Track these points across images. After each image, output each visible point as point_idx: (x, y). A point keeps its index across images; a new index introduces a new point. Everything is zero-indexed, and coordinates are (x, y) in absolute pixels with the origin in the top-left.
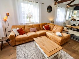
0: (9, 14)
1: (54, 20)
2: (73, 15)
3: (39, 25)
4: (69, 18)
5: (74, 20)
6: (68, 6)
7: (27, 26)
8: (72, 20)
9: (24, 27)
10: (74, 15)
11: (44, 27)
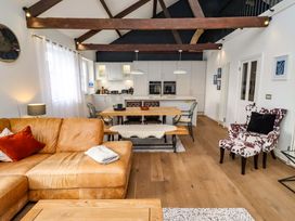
2: (98, 78)
4: (90, 85)
5: (105, 91)
6: (80, 47)
8: (98, 92)
10: (101, 76)
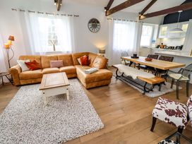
0: (13, 37)
1: (107, 47)
2: (160, 37)
3: (71, 56)
4: (153, 41)
5: (164, 47)
6: (142, 17)
7: (46, 57)
9: (40, 59)
10: (163, 35)
11: (79, 60)
